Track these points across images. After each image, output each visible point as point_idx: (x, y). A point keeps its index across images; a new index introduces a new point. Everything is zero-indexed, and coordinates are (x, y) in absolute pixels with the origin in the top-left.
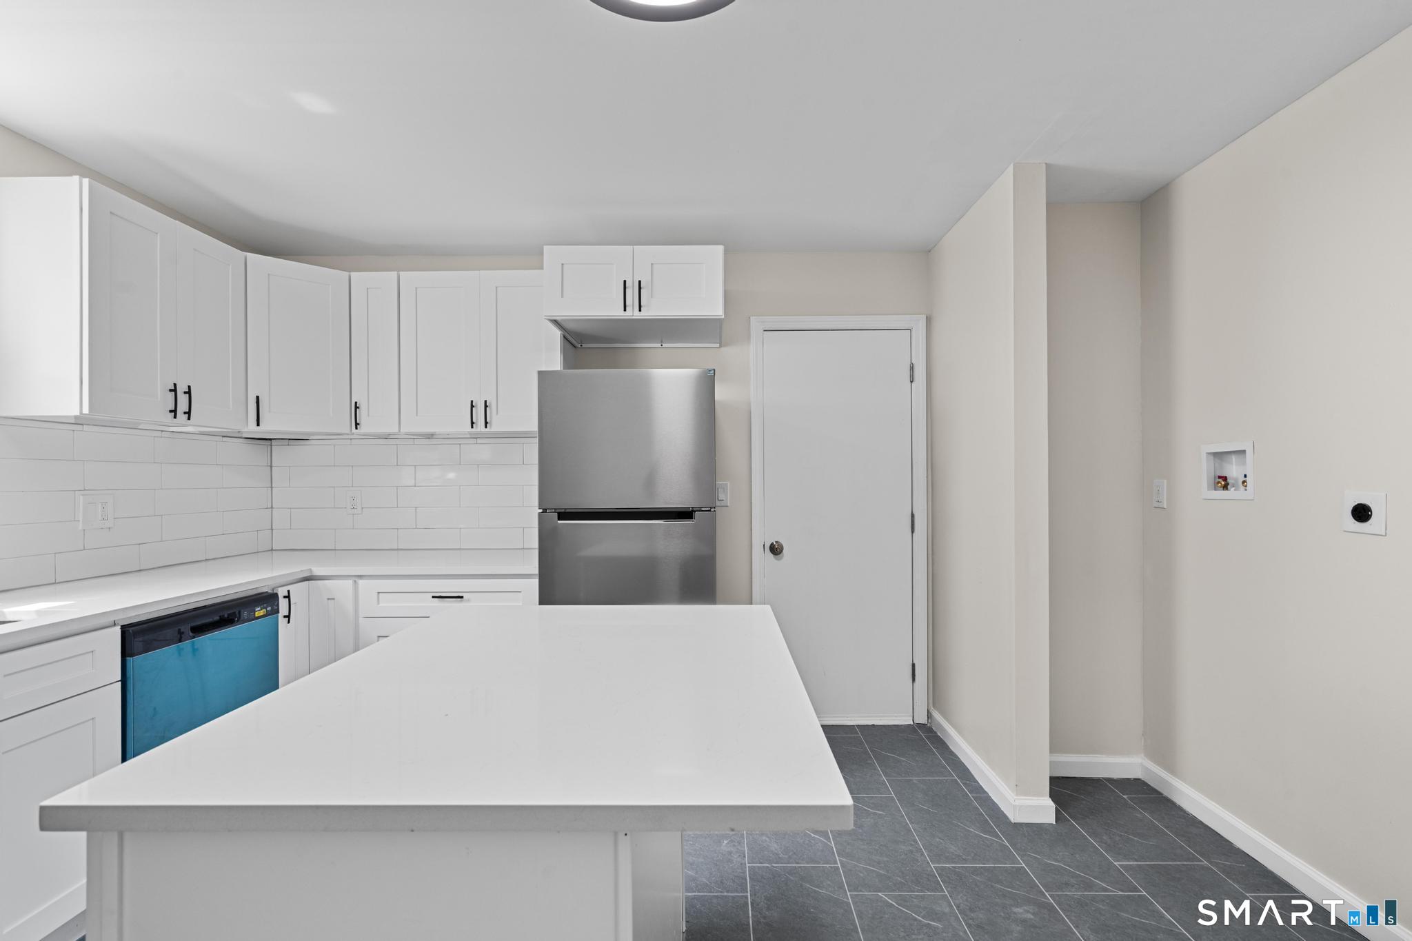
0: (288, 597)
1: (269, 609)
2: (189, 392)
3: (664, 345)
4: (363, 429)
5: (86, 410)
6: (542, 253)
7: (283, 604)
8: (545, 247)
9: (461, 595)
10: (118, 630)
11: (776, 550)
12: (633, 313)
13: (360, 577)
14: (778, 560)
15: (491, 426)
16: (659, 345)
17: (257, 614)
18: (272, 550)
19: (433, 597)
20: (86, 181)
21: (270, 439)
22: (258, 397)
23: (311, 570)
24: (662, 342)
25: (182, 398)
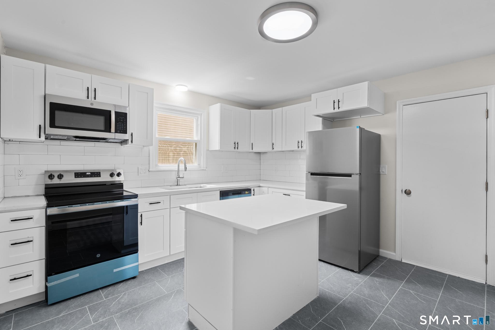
0: (254, 190)
1: (249, 192)
2: (238, 144)
3: (361, 117)
4: (275, 150)
5: (219, 149)
6: (311, 96)
7: (252, 192)
8: (312, 94)
9: (289, 194)
10: (219, 192)
11: (408, 193)
12: (337, 110)
13: (269, 187)
14: (408, 196)
15: (303, 148)
16: (360, 117)
17: (246, 193)
18: (260, 180)
19: (283, 194)
20: (220, 104)
21: (260, 153)
22: (252, 143)
23: (259, 184)
24: (361, 116)
25: (236, 145)
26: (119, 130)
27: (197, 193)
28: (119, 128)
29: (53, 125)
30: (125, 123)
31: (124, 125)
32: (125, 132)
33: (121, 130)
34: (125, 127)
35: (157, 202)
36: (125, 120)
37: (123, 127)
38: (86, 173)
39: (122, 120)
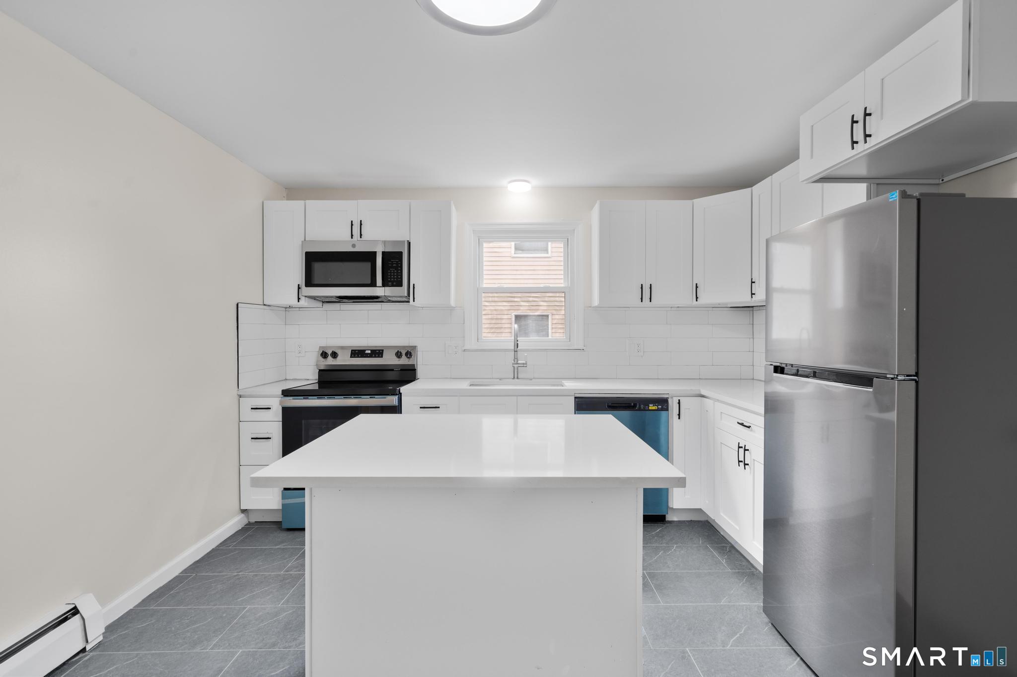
0: (679, 403)
1: (659, 407)
2: (651, 287)
5: (598, 303)
7: (674, 407)
8: (801, 117)
10: (573, 398)
17: (650, 408)
18: (753, 379)
19: (739, 424)
22: (697, 285)
23: (700, 390)
25: (646, 293)
26: (390, 281)
27: (517, 396)
28: (391, 278)
29: (309, 283)
30: (399, 269)
31: (397, 273)
32: (399, 284)
33: (394, 281)
34: (399, 275)
35: (435, 406)
36: (399, 264)
37: (397, 275)
38: (365, 350)
39: (395, 264)
